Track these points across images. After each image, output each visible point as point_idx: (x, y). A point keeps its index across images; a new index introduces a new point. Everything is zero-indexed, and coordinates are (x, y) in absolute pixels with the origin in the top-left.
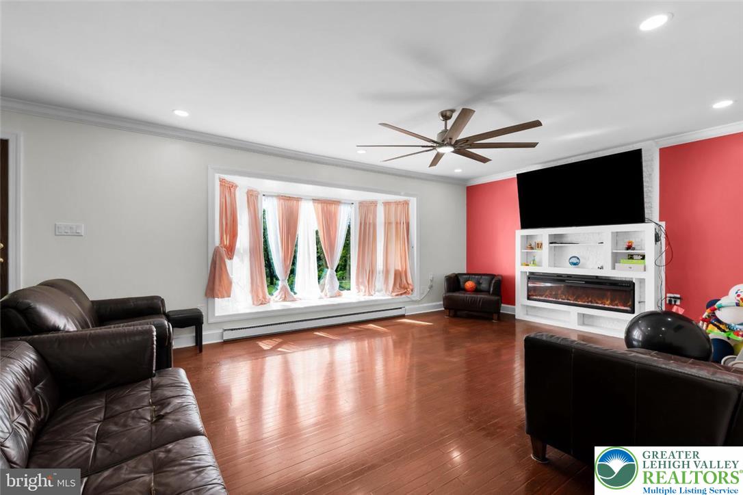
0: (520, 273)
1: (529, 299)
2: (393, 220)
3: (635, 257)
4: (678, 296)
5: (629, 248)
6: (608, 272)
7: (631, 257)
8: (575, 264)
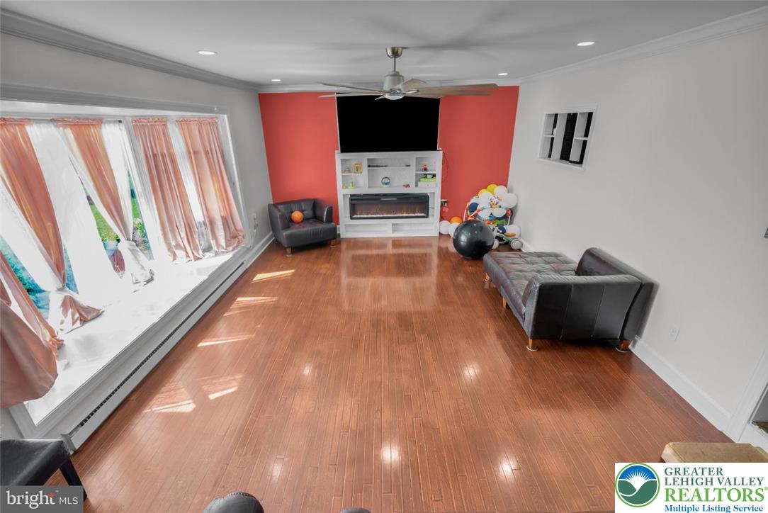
0: (342, 196)
1: (352, 218)
2: (200, 147)
3: (428, 176)
4: (445, 200)
5: (425, 170)
6: (413, 190)
7: (425, 176)
8: (386, 184)
